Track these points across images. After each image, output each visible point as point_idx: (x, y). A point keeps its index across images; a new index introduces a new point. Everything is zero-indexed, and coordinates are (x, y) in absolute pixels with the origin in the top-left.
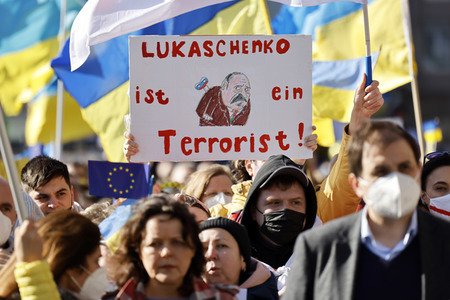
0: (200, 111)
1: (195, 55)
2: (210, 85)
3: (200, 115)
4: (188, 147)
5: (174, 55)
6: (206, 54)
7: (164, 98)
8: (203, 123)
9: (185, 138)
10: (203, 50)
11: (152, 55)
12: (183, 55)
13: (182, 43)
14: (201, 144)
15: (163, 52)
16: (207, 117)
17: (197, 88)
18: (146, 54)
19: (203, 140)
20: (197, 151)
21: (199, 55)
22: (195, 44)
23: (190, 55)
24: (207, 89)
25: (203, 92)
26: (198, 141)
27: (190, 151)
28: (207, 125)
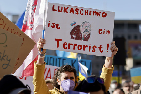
0: (71, 33)
1: (72, 13)
2: (76, 25)
3: (72, 35)
4: (66, 46)
5: (64, 12)
6: (76, 13)
7: (59, 27)
8: (72, 38)
9: (65, 43)
10: (75, 12)
11: (56, 10)
12: (67, 12)
13: (68, 8)
14: (71, 46)
15: (60, 10)
16: (74, 36)
17: (71, 25)
18: (53, 10)
19: (72, 44)
20: (69, 48)
21: (73, 13)
22: (72, 9)
23: (70, 13)
24: (75, 26)
25: (73, 27)
26: (69, 45)
27: (66, 48)
28: (74, 39)
